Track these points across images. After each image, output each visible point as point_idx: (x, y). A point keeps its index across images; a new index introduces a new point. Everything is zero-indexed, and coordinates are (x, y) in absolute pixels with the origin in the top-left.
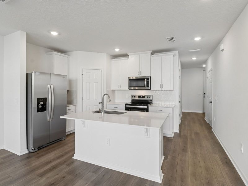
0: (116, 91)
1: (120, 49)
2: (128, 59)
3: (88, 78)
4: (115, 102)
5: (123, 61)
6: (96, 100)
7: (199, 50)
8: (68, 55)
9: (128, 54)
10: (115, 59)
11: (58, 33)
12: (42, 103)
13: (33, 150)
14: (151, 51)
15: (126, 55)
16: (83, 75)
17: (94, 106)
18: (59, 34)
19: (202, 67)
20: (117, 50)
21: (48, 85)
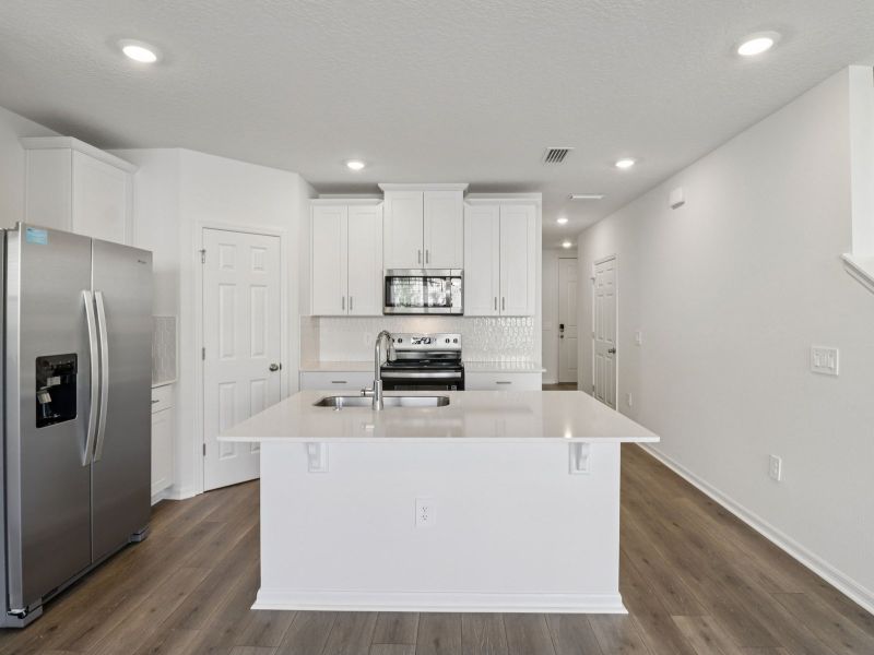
0: (322, 321)
1: (368, 164)
2: (379, 203)
3: (225, 266)
4: (318, 362)
5: (364, 208)
6: (257, 357)
7: (599, 197)
8: (130, 162)
9: (380, 185)
10: (317, 198)
11: (157, 56)
12: (56, 381)
13: (20, 616)
14: (465, 186)
15: (375, 191)
16: (203, 251)
17: (252, 381)
18: (163, 62)
19: (562, 249)
20: (356, 166)
21: (84, 292)
